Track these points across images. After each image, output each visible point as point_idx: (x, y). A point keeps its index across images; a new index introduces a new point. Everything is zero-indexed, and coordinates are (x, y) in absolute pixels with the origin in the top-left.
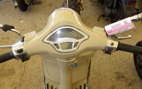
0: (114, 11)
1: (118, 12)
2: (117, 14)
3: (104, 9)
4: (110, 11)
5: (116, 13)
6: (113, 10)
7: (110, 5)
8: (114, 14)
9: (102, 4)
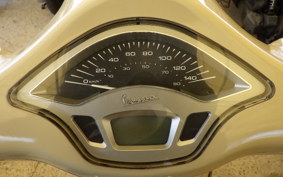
0: (270, 20)
1: (279, 21)
2: (276, 27)
3: (244, 15)
4: (258, 19)
5: (275, 23)
6: (268, 18)
7: (261, 4)
8: (270, 27)
9: (237, 6)
